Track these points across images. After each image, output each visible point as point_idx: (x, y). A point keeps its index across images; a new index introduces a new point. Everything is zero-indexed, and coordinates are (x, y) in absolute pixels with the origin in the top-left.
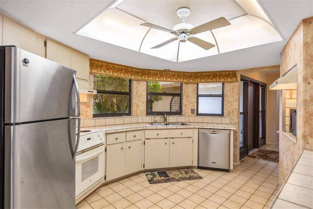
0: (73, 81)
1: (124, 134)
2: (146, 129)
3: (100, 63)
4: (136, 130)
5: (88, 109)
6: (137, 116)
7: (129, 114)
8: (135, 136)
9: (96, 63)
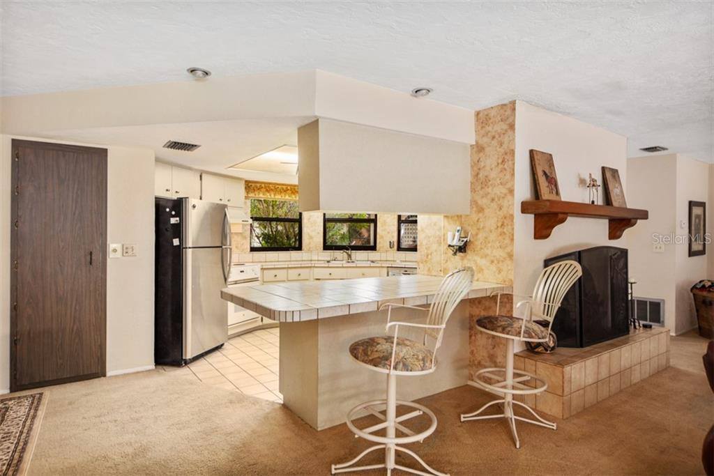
0: (226, 215)
1: (285, 270)
2: (314, 267)
3: (258, 185)
4: (301, 267)
5: (244, 241)
6: (309, 250)
7: (299, 248)
8: (299, 275)
9: (253, 185)
